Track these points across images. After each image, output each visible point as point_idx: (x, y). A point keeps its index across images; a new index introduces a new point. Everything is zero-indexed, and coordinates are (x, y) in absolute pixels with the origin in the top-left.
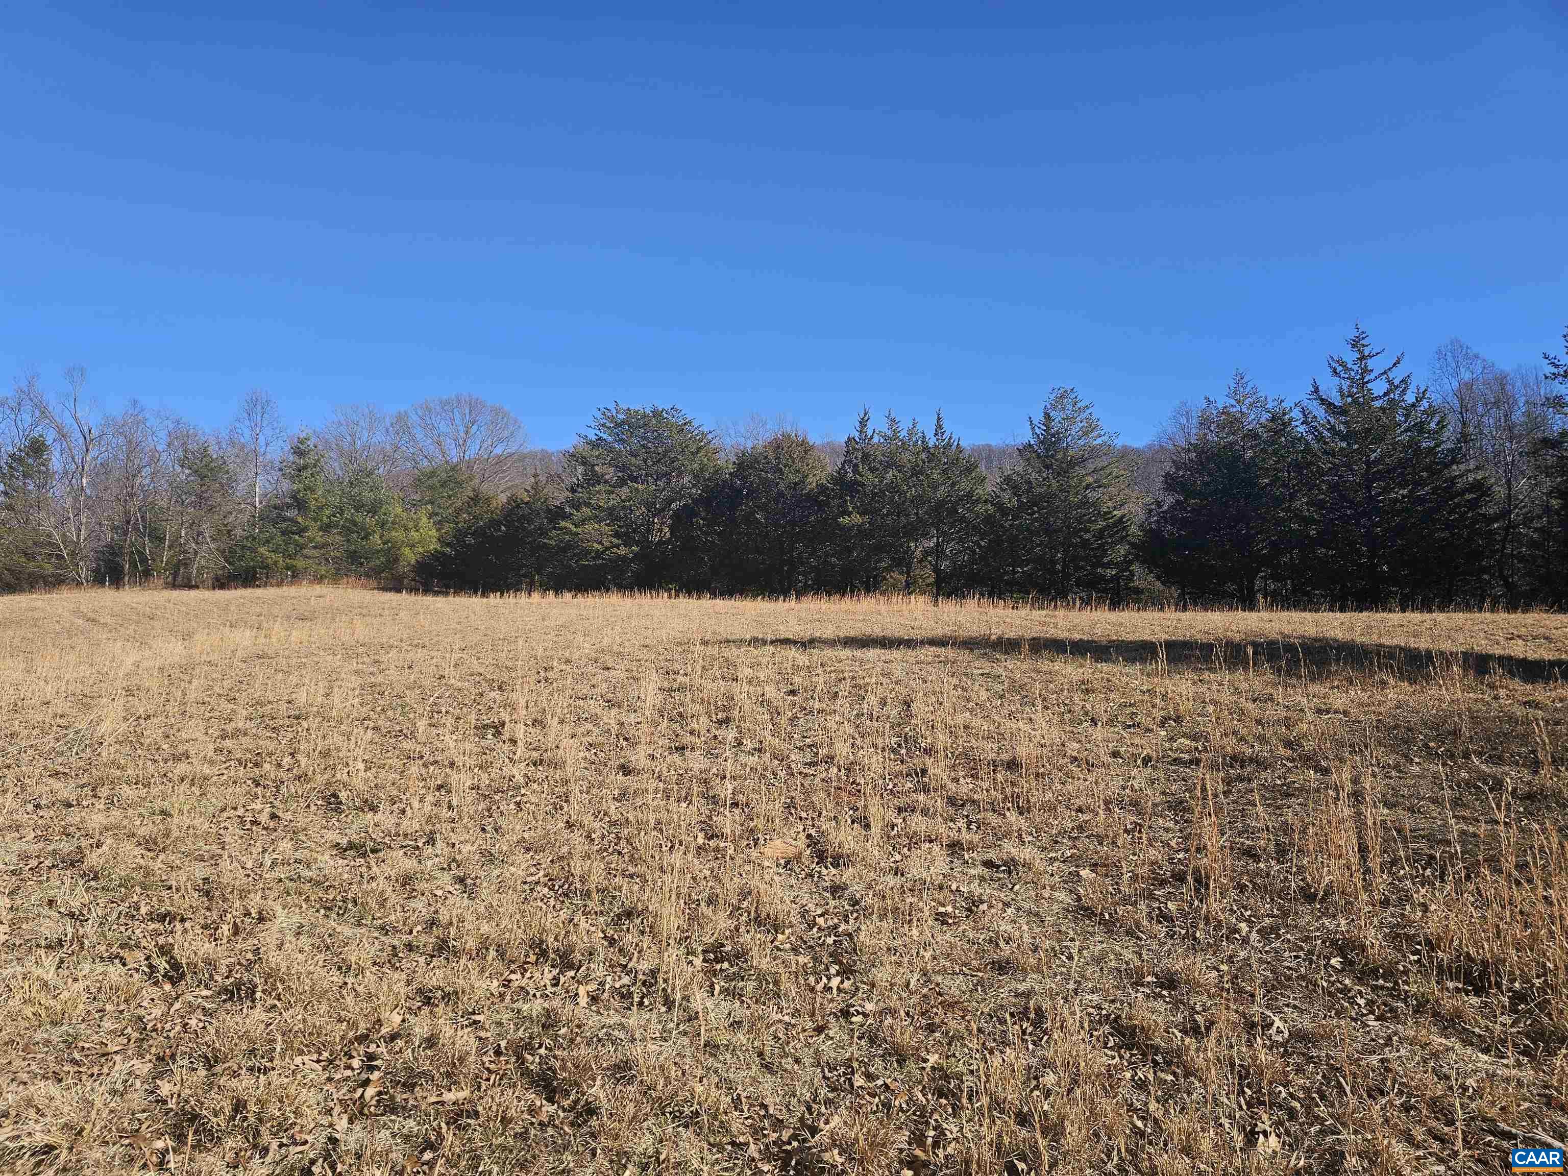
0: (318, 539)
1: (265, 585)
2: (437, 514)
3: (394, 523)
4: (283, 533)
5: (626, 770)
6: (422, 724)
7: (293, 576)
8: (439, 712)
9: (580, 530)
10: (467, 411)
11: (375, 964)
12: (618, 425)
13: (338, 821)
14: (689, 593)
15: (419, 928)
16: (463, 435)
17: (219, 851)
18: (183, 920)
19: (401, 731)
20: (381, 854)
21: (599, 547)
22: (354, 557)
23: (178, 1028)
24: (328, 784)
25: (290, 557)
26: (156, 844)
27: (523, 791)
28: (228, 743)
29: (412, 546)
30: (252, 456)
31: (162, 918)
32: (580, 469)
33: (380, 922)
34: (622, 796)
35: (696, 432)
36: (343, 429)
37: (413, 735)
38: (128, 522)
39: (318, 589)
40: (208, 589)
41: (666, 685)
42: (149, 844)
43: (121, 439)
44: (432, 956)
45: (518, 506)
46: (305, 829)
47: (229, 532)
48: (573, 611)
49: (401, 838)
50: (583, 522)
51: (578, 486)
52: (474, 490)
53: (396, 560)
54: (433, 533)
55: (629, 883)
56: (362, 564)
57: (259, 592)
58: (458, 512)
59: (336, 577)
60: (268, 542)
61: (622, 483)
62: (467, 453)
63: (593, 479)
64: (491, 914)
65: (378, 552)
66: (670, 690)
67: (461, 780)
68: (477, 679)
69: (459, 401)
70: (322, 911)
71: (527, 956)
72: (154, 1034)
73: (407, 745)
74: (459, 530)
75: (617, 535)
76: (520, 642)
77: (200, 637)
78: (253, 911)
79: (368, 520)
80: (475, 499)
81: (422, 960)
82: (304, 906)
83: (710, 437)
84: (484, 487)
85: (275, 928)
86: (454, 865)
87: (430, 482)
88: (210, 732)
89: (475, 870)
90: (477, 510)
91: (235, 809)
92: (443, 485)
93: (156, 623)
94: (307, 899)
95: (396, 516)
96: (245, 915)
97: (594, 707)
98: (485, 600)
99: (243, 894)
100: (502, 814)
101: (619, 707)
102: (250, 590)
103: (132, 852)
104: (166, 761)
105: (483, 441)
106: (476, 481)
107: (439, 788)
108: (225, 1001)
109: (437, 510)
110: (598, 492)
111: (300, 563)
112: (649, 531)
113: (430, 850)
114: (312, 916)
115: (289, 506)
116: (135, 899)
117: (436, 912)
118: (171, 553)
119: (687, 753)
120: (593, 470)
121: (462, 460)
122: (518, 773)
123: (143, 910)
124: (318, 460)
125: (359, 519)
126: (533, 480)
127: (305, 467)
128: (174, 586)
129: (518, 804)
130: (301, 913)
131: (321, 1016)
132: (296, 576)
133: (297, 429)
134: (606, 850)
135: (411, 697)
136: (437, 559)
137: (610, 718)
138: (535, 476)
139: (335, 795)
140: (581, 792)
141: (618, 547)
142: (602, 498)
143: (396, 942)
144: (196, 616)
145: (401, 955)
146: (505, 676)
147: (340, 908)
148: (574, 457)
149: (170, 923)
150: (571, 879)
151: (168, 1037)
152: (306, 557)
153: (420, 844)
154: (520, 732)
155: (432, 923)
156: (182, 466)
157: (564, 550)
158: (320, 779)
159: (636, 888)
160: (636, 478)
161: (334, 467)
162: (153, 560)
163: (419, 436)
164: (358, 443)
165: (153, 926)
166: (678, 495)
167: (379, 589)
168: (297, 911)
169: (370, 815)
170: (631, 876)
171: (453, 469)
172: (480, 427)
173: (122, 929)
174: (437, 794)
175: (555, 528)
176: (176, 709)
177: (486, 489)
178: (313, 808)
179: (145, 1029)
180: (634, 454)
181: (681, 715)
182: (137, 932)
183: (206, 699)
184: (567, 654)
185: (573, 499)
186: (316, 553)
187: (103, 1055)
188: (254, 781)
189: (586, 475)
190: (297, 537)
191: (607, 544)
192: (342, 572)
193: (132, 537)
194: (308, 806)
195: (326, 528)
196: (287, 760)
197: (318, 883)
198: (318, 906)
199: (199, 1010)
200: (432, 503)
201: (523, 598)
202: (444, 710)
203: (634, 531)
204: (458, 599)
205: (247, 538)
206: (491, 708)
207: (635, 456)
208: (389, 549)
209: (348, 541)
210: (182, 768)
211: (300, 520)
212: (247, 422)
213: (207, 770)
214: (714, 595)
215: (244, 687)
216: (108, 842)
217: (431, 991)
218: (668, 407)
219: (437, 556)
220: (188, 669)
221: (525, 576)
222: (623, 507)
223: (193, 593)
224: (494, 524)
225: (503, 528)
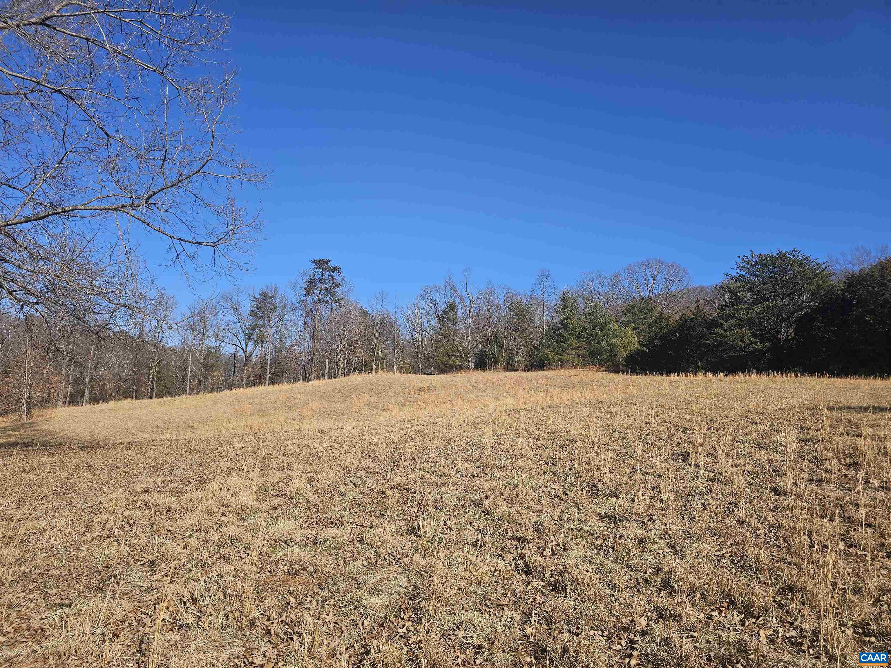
0: (574, 344)
1: (549, 370)
2: (637, 328)
3: (613, 334)
4: (557, 342)
5: (777, 491)
6: (639, 449)
7: (562, 365)
8: (648, 443)
9: (728, 334)
10: (654, 268)
11: (627, 587)
12: (753, 266)
13: (598, 500)
14: (812, 374)
15: (650, 571)
16: (651, 282)
17: (541, 509)
18: (528, 543)
19: (627, 453)
20: (624, 523)
21: (742, 344)
22: (592, 354)
23: (531, 599)
24: (591, 479)
25: (560, 354)
26: (512, 500)
27: (706, 497)
28: (539, 452)
29: (624, 347)
30: (541, 303)
31: (519, 539)
32: (727, 296)
33: (627, 562)
34: (776, 509)
35: (813, 264)
36: (586, 285)
37: (634, 455)
38: (488, 339)
39: (575, 371)
40: (522, 371)
41: (801, 436)
42: (509, 500)
43: (485, 300)
44: (660, 590)
45: (686, 321)
46: (582, 503)
47: (531, 342)
48: (726, 385)
49: (634, 515)
50: (730, 329)
51: (726, 306)
52: (659, 313)
53: (615, 355)
54: (636, 339)
55: (788, 568)
56: (597, 357)
57: (546, 373)
58: (650, 326)
59: (584, 365)
60: (549, 347)
61: (757, 302)
62: (654, 292)
63: (736, 300)
64: (693, 570)
65: (605, 350)
66: (805, 440)
67: (666, 487)
68: (669, 425)
69: (649, 262)
70: (596, 551)
71: (721, 602)
72: (520, 600)
73: (631, 461)
74: (651, 337)
75: (754, 336)
76: (694, 404)
77: (521, 395)
78: (561, 544)
79: (599, 333)
80: (660, 319)
81: (654, 590)
82: (586, 546)
83: (824, 266)
84: (665, 311)
85: (572, 556)
86: (667, 537)
87: (633, 310)
88: (530, 445)
89: (681, 543)
90: (661, 324)
91: (546, 487)
92: (640, 311)
93: (501, 389)
94: (587, 542)
95: (615, 330)
96: (557, 545)
97: (748, 447)
98: (668, 378)
99: (555, 533)
100: (694, 510)
101: (767, 449)
102: (541, 372)
103: (503, 504)
104: (512, 458)
105: (663, 285)
106: (659, 309)
107: (653, 488)
108: (552, 590)
109: (637, 326)
110: (740, 309)
111: (565, 357)
112: (778, 332)
113: (652, 525)
114: (590, 553)
115: (559, 328)
116: (505, 527)
117: (660, 563)
118: (506, 354)
119: (824, 484)
120: (736, 295)
121: (651, 296)
122: (701, 485)
123: (510, 534)
124: (573, 303)
125: (595, 333)
126: (696, 305)
127: (567, 307)
128: (507, 370)
129: (703, 504)
130: (585, 549)
131: (601, 610)
132: (563, 364)
133: (562, 288)
134: (768, 543)
135: (631, 433)
136: (638, 354)
137: (761, 455)
138: (697, 302)
139: (594, 486)
140: (746, 502)
141: (755, 343)
142: (743, 313)
143: (638, 576)
144: (518, 385)
145: (641, 584)
146: (686, 425)
147: (605, 550)
148: (723, 289)
149: (522, 543)
150: (745, 558)
151: (527, 603)
152: (568, 354)
153: (646, 521)
154: (701, 460)
155: (658, 570)
156: (510, 311)
157: (717, 347)
158: (587, 476)
159: (794, 572)
160: (768, 298)
161: (581, 306)
162: (498, 357)
163: (626, 285)
164: (593, 292)
165: (515, 543)
166: (800, 307)
167: (606, 371)
168: (583, 548)
169: (615, 500)
170: (790, 563)
171: (646, 302)
172: (661, 276)
173: (501, 542)
174: (652, 492)
175: (710, 333)
176: (514, 432)
177: (666, 312)
178: (584, 492)
179: (516, 596)
180: (764, 283)
181: (815, 458)
182: (508, 544)
183: (527, 428)
184: (726, 413)
185: (723, 314)
186: (573, 352)
187: (499, 605)
188: (553, 473)
189: (731, 299)
190: (563, 344)
191: (747, 342)
192: (586, 362)
193: (489, 346)
194: (582, 490)
195: (578, 339)
196: (568, 463)
197: (592, 535)
198: (593, 547)
199: (540, 592)
200: (634, 322)
201: (691, 377)
202: (650, 442)
203: (767, 333)
204: (651, 377)
205: (539, 345)
206: (679, 444)
207: (766, 284)
208: (611, 349)
209: (589, 345)
210: (520, 463)
211: (565, 335)
212: (538, 286)
213: (531, 465)
214: (832, 375)
215: (544, 422)
216: (492, 497)
217: (663, 611)
218: (789, 249)
219: (638, 352)
220: (517, 412)
221: (692, 363)
222: (758, 318)
223: (516, 373)
224: (672, 332)
225: (677, 334)
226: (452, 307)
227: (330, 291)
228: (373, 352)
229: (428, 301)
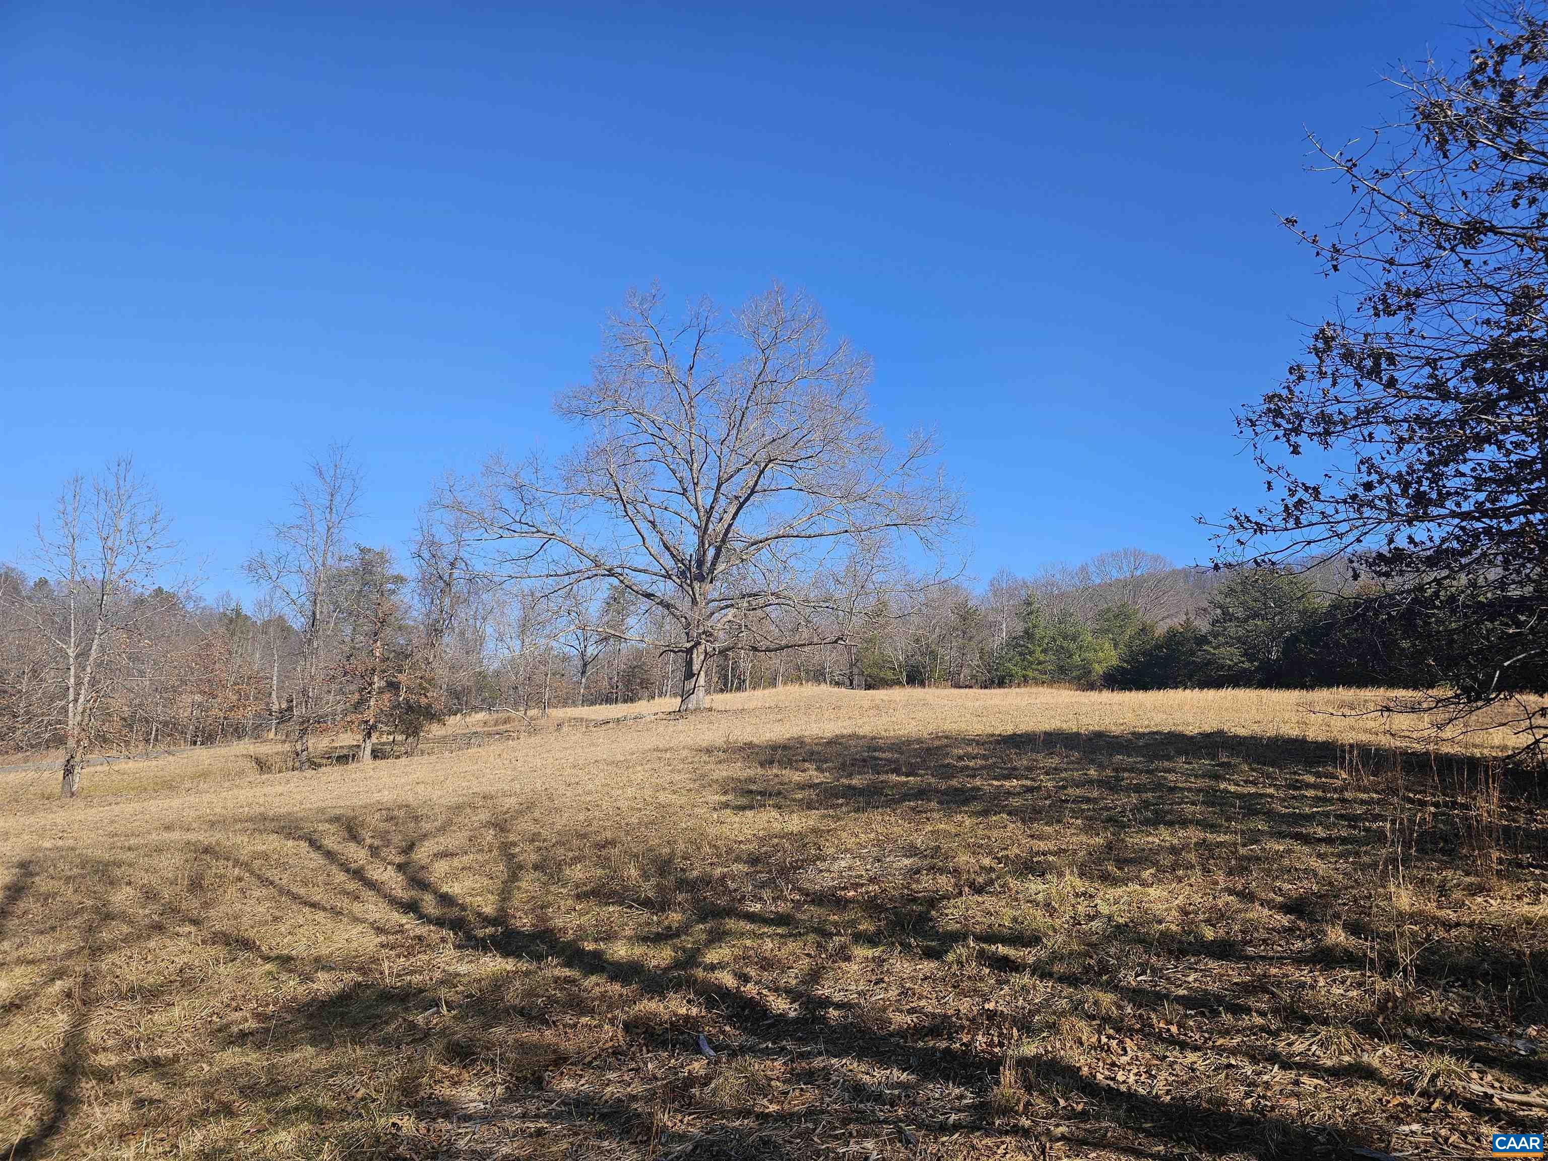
0: (1041, 658)
1: (1009, 687)
2: (1115, 640)
3: (1087, 647)
4: (1021, 654)
7: (1026, 682)
9: (1217, 652)
10: (1132, 561)
16: (1129, 578)
21: (1230, 663)
22: (1062, 670)
25: (1024, 669)
29: (1099, 662)
39: (1040, 690)
40: (976, 688)
45: (1175, 636)
47: (989, 653)
50: (1219, 646)
51: (1217, 621)
52: (1140, 622)
53: (1090, 672)
58: (1131, 639)
60: (1011, 659)
62: (1132, 592)
63: (1227, 616)
69: (1126, 554)
75: (1243, 655)
80: (1143, 630)
87: (1107, 616)
90: (1145, 638)
92: (1116, 617)
95: (1088, 642)
102: (1000, 689)
106: (1140, 615)
109: (1114, 636)
110: (1230, 626)
111: (1030, 673)
125: (1065, 645)
126: (1185, 617)
127: (1031, 613)
136: (1118, 671)
138: (1187, 614)
141: (1243, 662)
142: (1232, 629)
152: (1034, 670)
156: (954, 613)
157: (1206, 665)
163: (1097, 580)
166: (1288, 627)
167: (1080, 690)
171: (1122, 606)
172: (1142, 571)
175: (1200, 650)
177: (1150, 622)
185: (1213, 631)
186: (1039, 667)
189: (1222, 614)
190: (1028, 657)
191: (1236, 661)
195: (1044, 651)
200: (1111, 632)
203: (1256, 652)
205: (999, 657)
209: (1059, 659)
211: (1030, 646)
212: (998, 586)
219: (1119, 669)
224: (1158, 647)
225: (1165, 651)
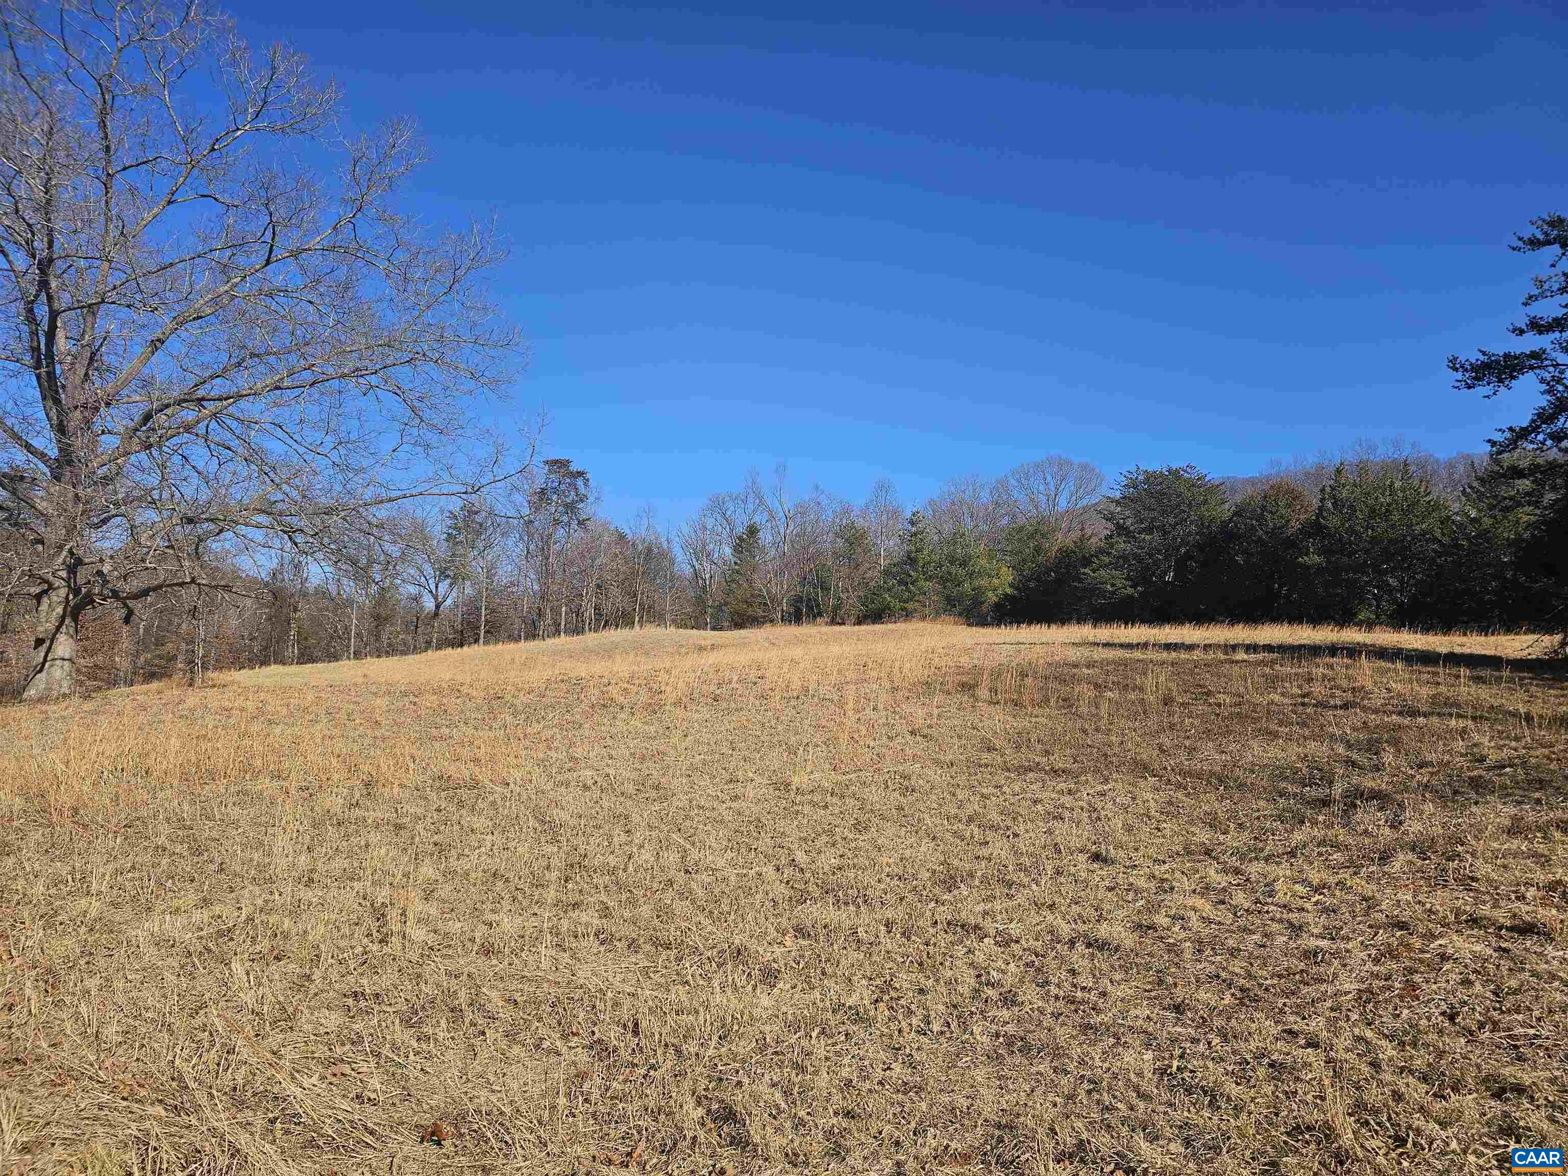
3: (979, 572)
7: (906, 616)
21: (1113, 589)
22: (950, 601)
25: (905, 601)
29: (994, 590)
53: (982, 602)
54: (1010, 579)
57: (883, 628)
59: (937, 616)
60: (890, 590)
65: (968, 596)
74: (1024, 577)
79: (960, 571)
87: (1019, 535)
95: (982, 567)
102: (877, 626)
115: (904, 563)
118: (834, 600)
124: (925, 528)
125: (953, 571)
127: (916, 534)
128: (835, 623)
132: (908, 615)
136: (1009, 600)
152: (916, 601)
156: (838, 537)
162: (823, 605)
186: (922, 598)
190: (910, 586)
192: (940, 612)
193: (810, 589)
205: (877, 588)
208: (977, 594)
212: (875, 503)
218: (1183, 465)
219: (1009, 598)
224: (1048, 570)
225: (1053, 574)
226: (753, 531)
227: (570, 508)
228: (635, 596)
229: (719, 518)
